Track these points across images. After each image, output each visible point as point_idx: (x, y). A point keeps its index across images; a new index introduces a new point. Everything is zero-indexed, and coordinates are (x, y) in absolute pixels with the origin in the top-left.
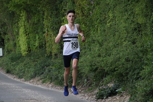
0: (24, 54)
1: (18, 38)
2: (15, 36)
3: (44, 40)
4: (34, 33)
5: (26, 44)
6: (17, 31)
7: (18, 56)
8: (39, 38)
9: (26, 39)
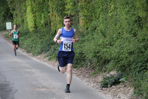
0: (31, 30)
1: (25, 15)
2: (23, 13)
3: (49, 19)
4: (40, 12)
5: (33, 21)
6: (24, 9)
7: (26, 31)
8: (44, 17)
9: (33, 17)
